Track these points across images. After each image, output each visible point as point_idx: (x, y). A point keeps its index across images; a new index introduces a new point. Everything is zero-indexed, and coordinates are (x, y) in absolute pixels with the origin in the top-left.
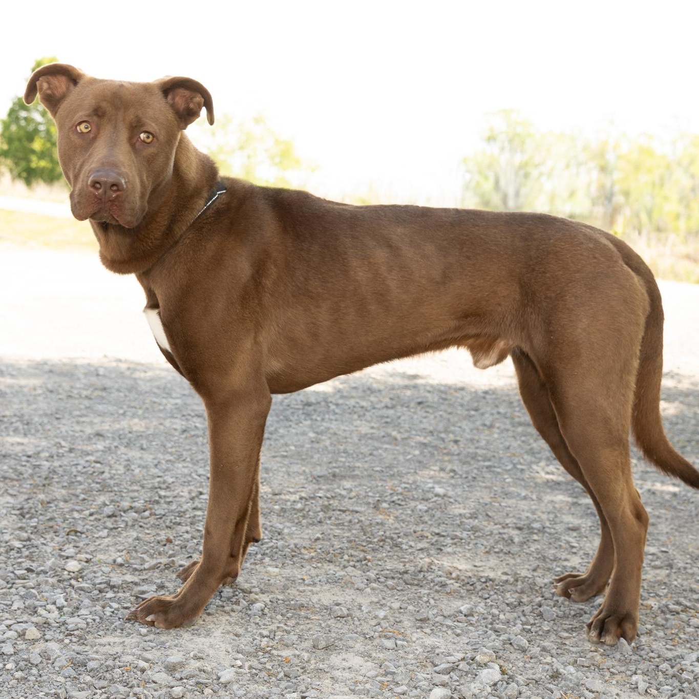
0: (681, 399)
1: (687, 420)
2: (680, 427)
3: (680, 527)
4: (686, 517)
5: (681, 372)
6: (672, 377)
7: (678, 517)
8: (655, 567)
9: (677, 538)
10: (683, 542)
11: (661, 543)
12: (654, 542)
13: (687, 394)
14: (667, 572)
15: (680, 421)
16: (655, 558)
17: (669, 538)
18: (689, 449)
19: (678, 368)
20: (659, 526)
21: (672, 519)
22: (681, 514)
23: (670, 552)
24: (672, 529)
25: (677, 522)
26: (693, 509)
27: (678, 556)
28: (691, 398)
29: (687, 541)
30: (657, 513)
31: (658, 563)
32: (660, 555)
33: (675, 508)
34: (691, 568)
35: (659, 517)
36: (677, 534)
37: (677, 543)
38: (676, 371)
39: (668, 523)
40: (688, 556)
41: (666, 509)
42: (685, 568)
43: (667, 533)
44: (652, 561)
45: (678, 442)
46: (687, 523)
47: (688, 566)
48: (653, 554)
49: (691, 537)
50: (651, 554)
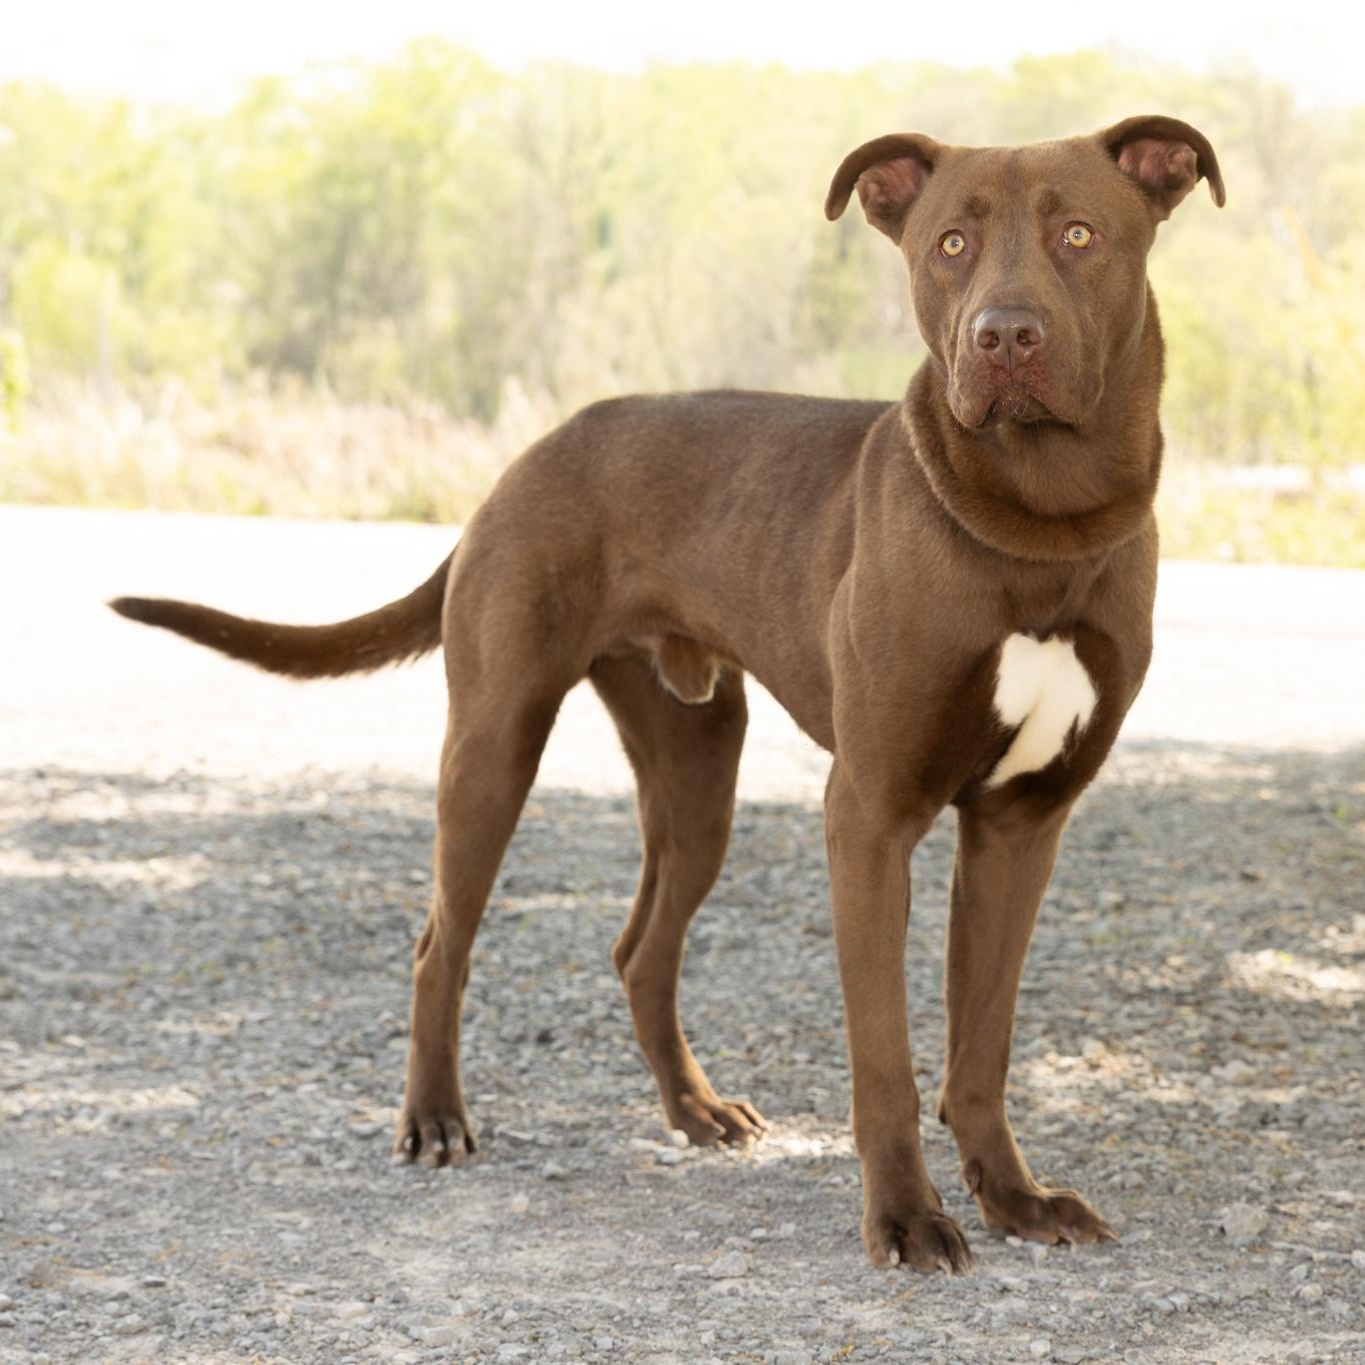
0: (208, 847)
1: (224, 903)
2: (204, 926)
3: (198, 1209)
4: (216, 1179)
5: (209, 770)
6: (184, 788)
7: (193, 1182)
8: (127, 1333)
9: (190, 1241)
10: (207, 1249)
11: (144, 1261)
12: (125, 1261)
13: (223, 832)
14: (159, 1338)
15: (206, 911)
16: (126, 1307)
17: (167, 1245)
18: (229, 986)
19: (202, 761)
20: (141, 1214)
21: (179, 1189)
22: (202, 1173)
23: (171, 1283)
24: (177, 1217)
25: (190, 1198)
26: (236, 1152)
27: (192, 1292)
28: (236, 842)
29: (216, 1245)
30: (136, 1180)
31: (133, 1320)
32: (140, 1295)
33: (185, 1157)
34: (225, 1319)
35: (140, 1190)
36: (190, 1228)
37: (190, 1254)
38: (194, 769)
39: (165, 1203)
40: (219, 1287)
41: (162, 1165)
42: (209, 1321)
43: (163, 1231)
44: (119, 1316)
45: (200, 971)
46: (218, 1194)
47: (219, 1313)
48: (123, 1297)
49: (227, 1231)
50: (114, 1299)
